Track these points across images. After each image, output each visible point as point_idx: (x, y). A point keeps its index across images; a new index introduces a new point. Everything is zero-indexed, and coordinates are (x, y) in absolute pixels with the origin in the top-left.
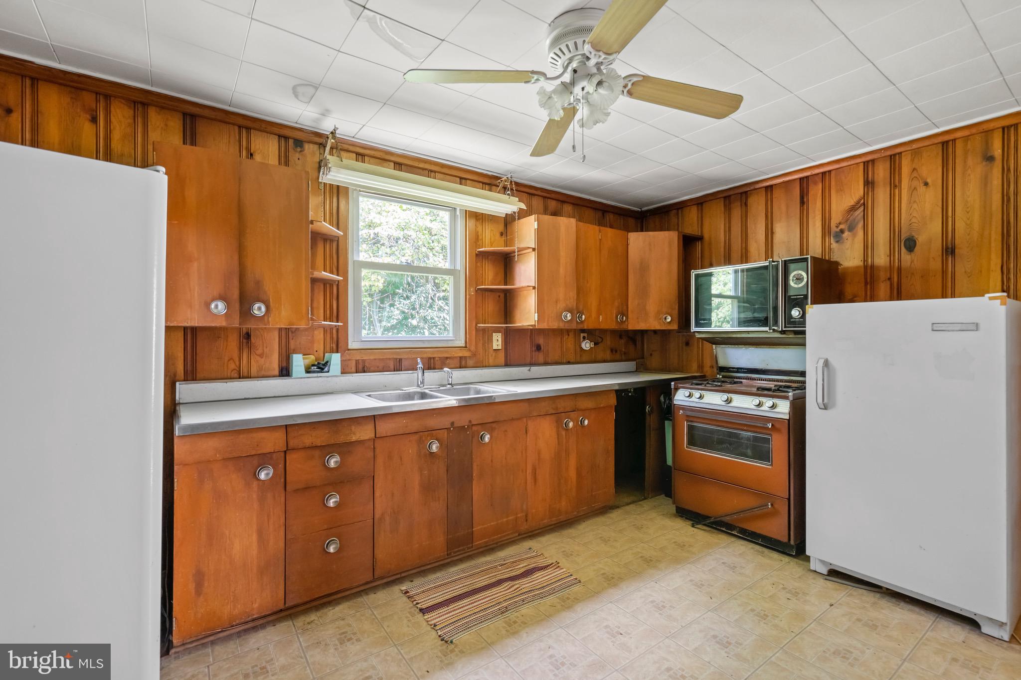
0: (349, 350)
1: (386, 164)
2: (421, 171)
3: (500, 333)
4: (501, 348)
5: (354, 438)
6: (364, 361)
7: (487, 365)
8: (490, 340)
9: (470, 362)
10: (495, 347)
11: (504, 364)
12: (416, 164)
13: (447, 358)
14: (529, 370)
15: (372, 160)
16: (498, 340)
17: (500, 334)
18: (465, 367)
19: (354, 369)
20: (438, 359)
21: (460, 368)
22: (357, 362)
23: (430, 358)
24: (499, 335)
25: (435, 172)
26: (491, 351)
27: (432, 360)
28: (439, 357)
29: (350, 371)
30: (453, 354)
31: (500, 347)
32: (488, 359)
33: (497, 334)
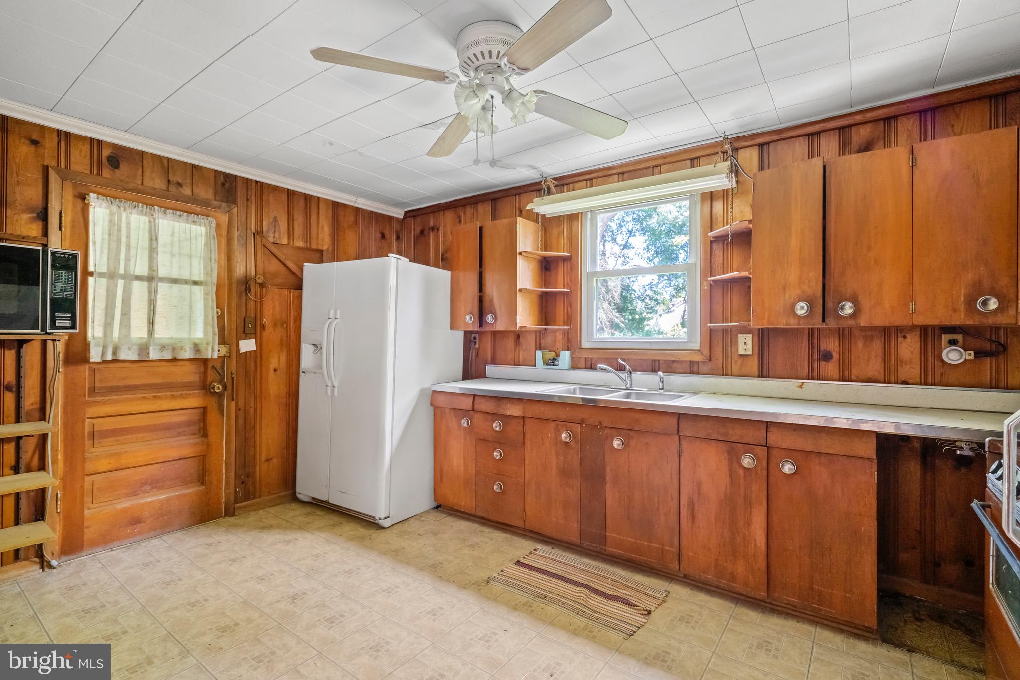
0: (581, 349)
1: (611, 179)
2: (645, 171)
3: (750, 333)
4: (751, 354)
5: (509, 413)
6: (592, 359)
7: (729, 372)
8: (734, 342)
9: (704, 368)
10: (741, 352)
11: (757, 374)
12: (638, 167)
13: (674, 361)
14: (801, 386)
15: (599, 180)
16: (746, 344)
17: (751, 336)
18: (697, 373)
19: (584, 365)
20: (663, 361)
21: (690, 373)
22: (586, 359)
23: (655, 361)
24: (749, 337)
25: (659, 166)
26: (736, 358)
27: (657, 363)
28: (664, 360)
29: (580, 366)
30: (679, 357)
31: (750, 352)
32: (731, 366)
33: (745, 335)
